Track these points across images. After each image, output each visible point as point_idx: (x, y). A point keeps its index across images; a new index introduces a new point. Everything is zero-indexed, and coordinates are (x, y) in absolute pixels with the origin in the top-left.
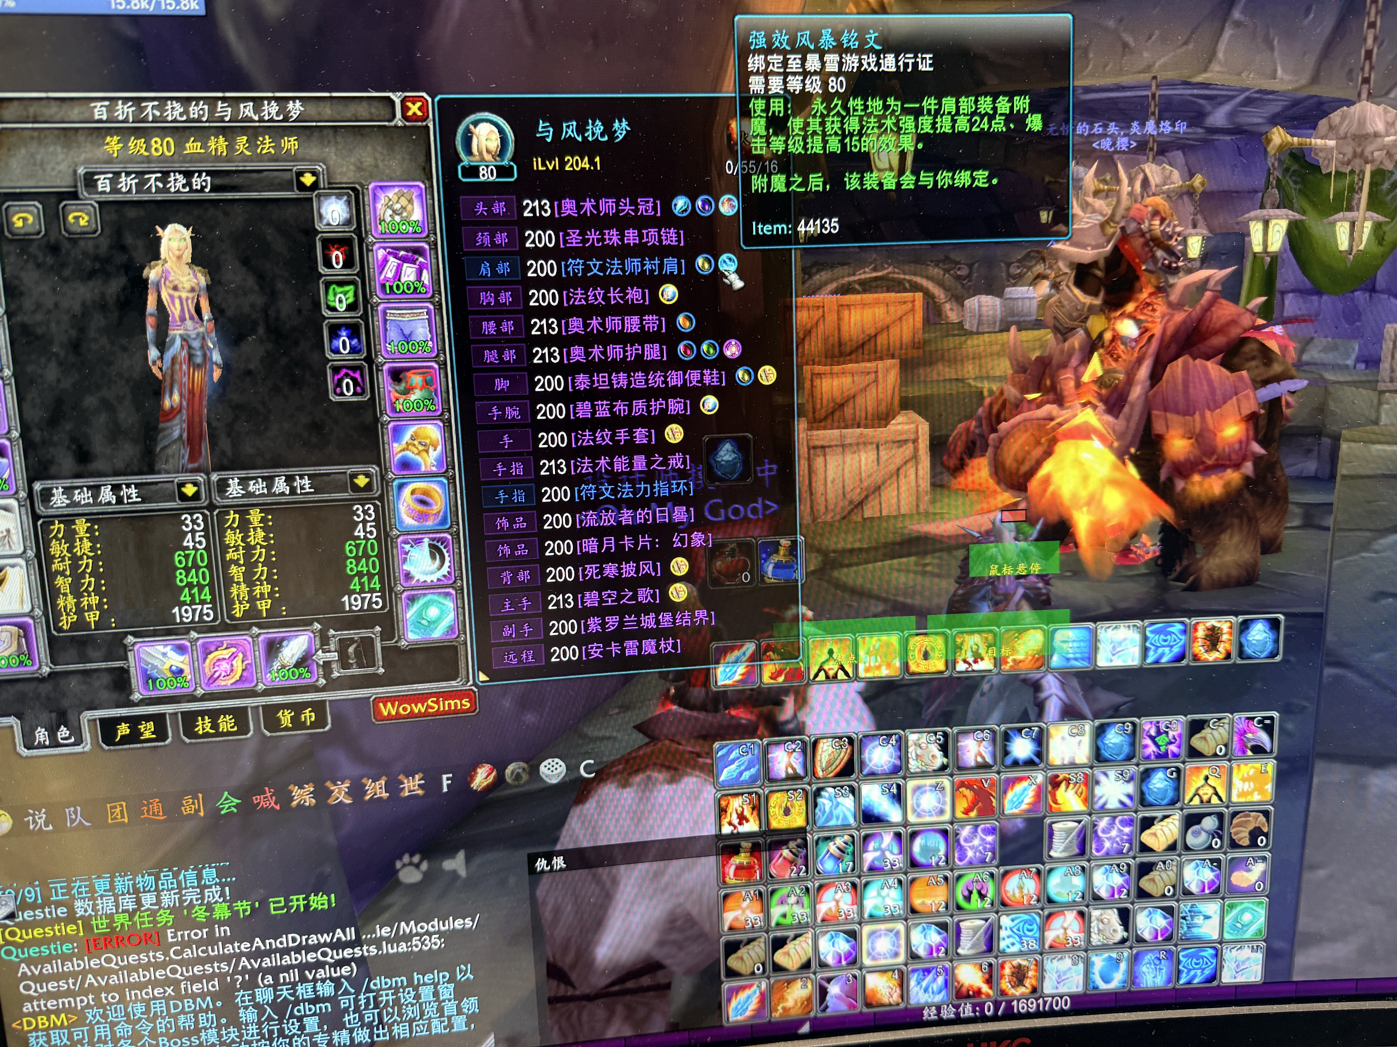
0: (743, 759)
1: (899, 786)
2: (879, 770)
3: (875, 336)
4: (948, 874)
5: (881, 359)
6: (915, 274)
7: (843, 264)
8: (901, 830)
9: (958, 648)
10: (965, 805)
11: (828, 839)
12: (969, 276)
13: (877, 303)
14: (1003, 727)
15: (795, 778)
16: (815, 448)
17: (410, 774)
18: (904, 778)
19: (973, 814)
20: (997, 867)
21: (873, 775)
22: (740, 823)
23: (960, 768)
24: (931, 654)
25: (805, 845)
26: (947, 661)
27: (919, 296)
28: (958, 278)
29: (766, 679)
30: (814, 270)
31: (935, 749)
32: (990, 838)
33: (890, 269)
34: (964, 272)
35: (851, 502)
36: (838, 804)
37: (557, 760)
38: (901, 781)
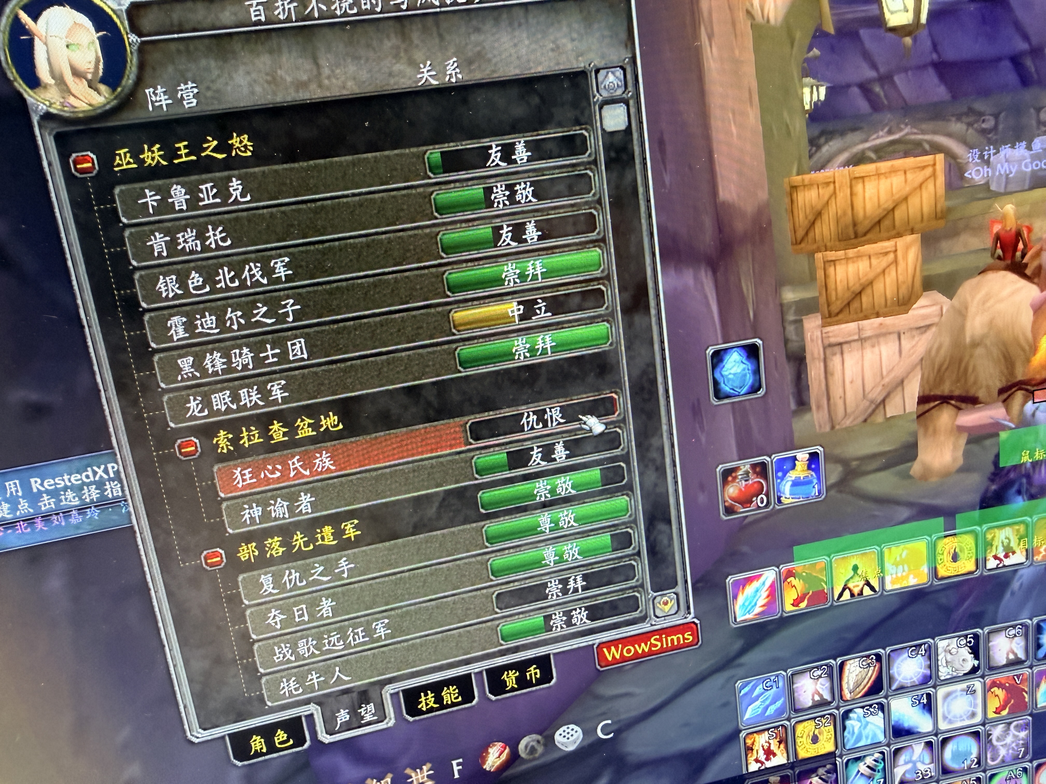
0: (768, 693)
1: (929, 695)
2: (908, 683)
3: (893, 209)
4: (981, 775)
5: (899, 235)
6: (935, 132)
7: (854, 129)
8: (933, 739)
9: (989, 544)
10: (998, 705)
11: (858, 759)
12: (995, 128)
13: (894, 171)
14: (1035, 620)
15: (823, 704)
16: (831, 345)
17: (416, 766)
18: (934, 687)
19: (1004, 713)
20: (1031, 761)
21: (902, 689)
22: (768, 759)
23: (991, 668)
24: (961, 555)
25: (835, 770)
26: (977, 560)
27: (940, 157)
28: (984, 132)
29: (789, 608)
30: (822, 140)
31: (965, 653)
32: (1023, 734)
33: (907, 130)
34: (989, 123)
35: (872, 402)
36: (867, 723)
37: (572, 726)
38: (931, 691)
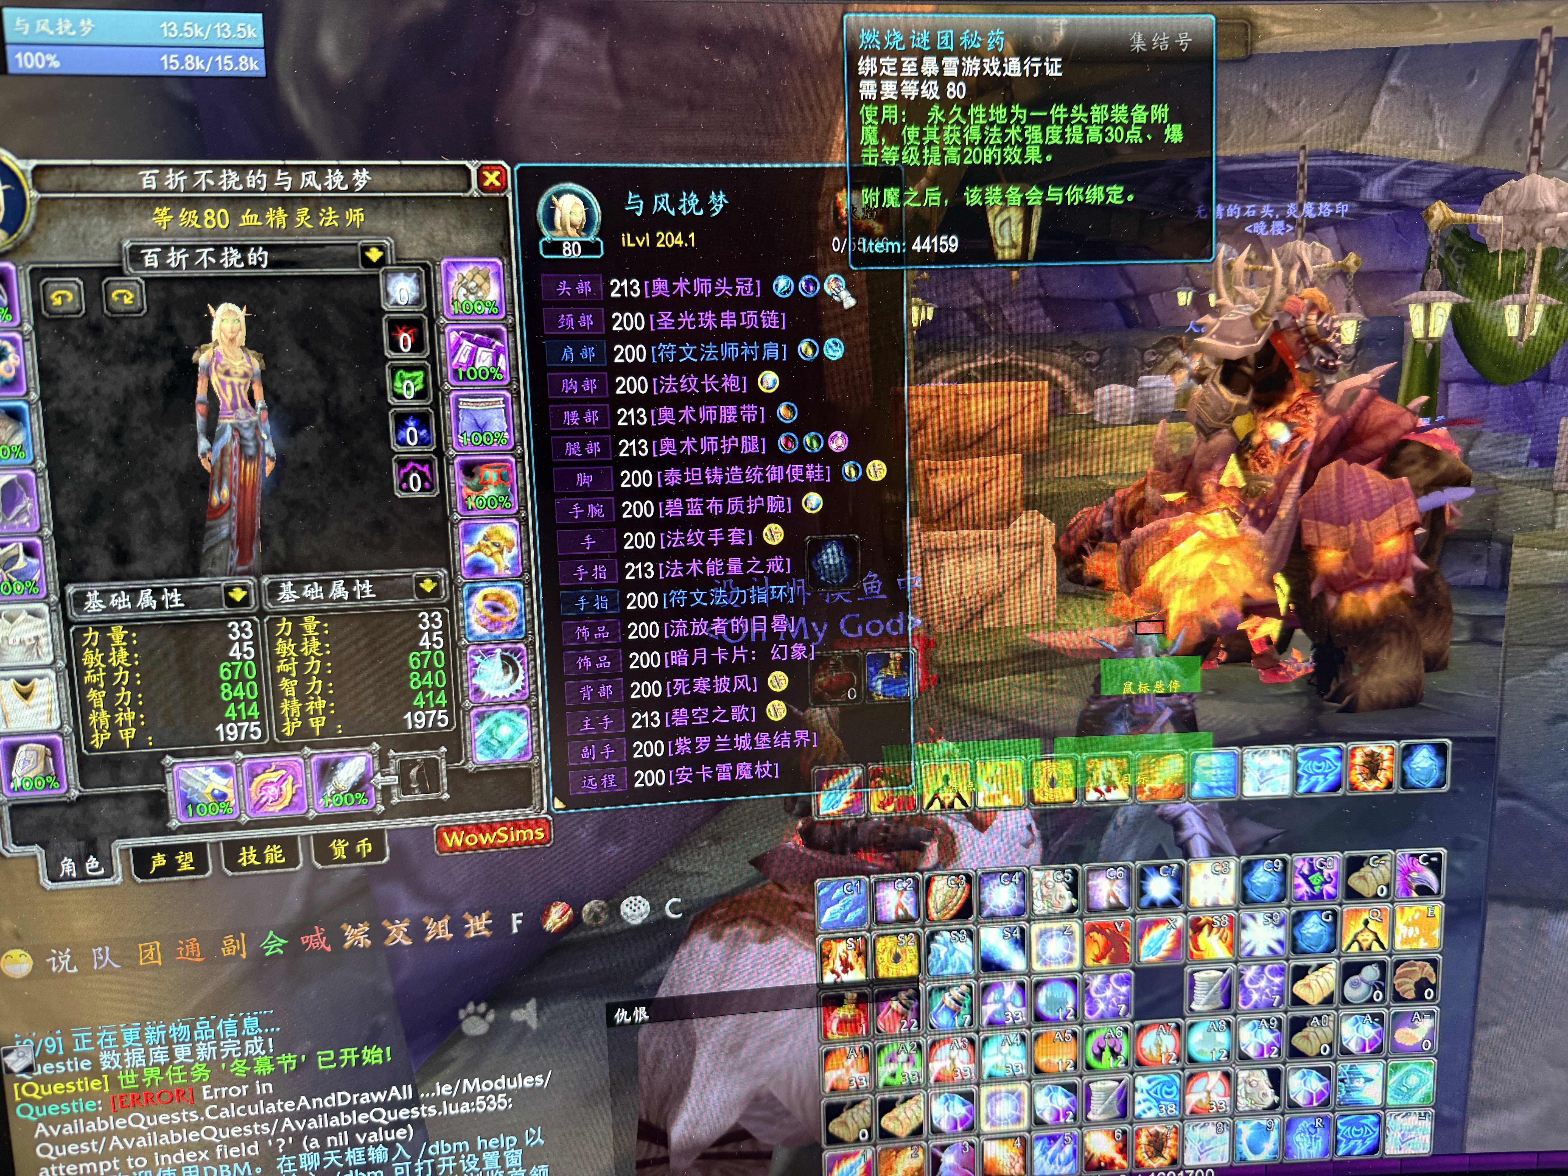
0: (847, 899)
1: (1022, 931)
2: (1000, 912)
3: (996, 428)
4: (1077, 1029)
5: (1002, 453)
6: (1039, 361)
7: (961, 350)
8: (1025, 979)
9: (1088, 774)
10: (1097, 952)
11: (943, 989)
12: (1099, 364)
13: (999, 392)
14: (1139, 864)
15: (905, 920)
16: (928, 550)
17: (476, 912)
18: (1029, 921)
19: (1105, 962)
20: (1132, 1021)
21: (993, 918)
22: (845, 971)
23: (1090, 910)
24: (1059, 782)
25: (917, 997)
26: (1076, 790)
27: (1044, 384)
28: (1088, 365)
29: (874, 808)
30: (929, 356)
31: (1063, 889)
32: (1123, 989)
33: (1013, 355)
34: (1094, 358)
35: (969, 611)
36: (954, 950)
37: (640, 898)
38: (1024, 925)
